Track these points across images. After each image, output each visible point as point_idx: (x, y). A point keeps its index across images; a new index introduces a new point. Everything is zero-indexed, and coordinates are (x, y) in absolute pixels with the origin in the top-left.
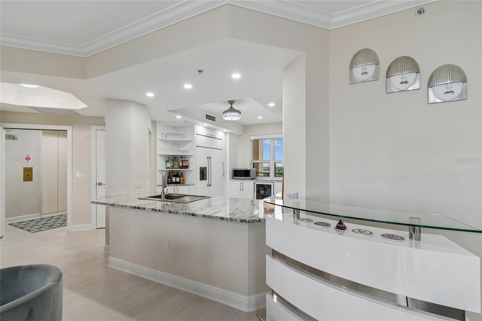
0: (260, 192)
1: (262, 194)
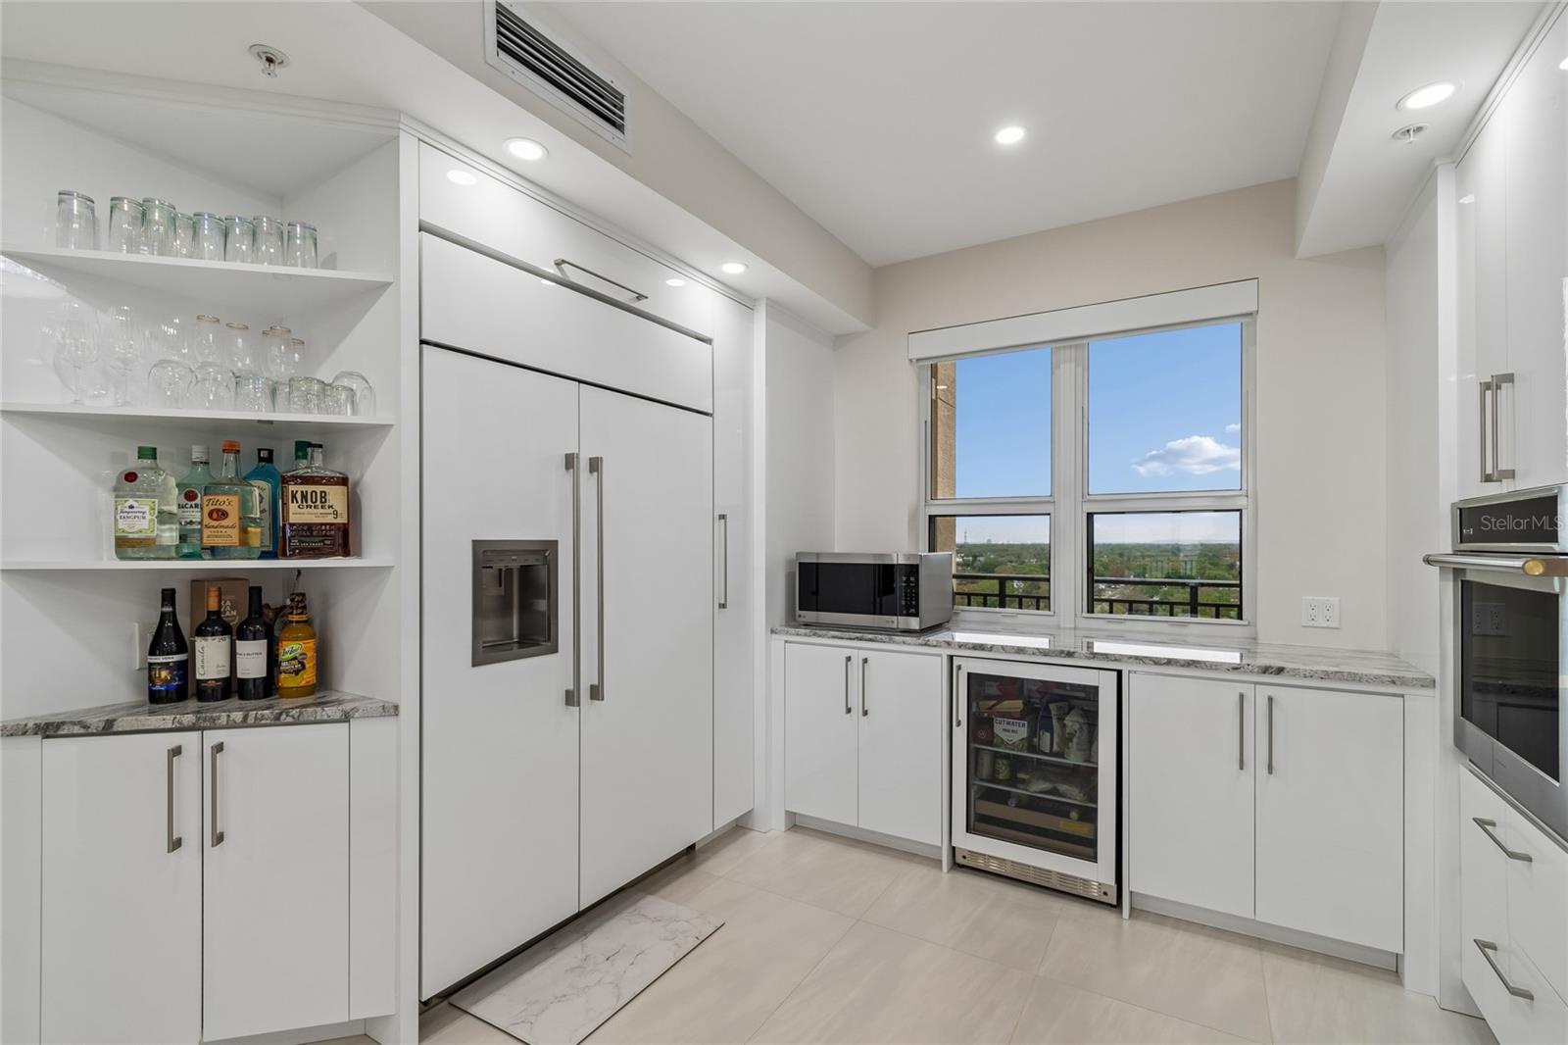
0: (998, 729)
1: (1014, 746)
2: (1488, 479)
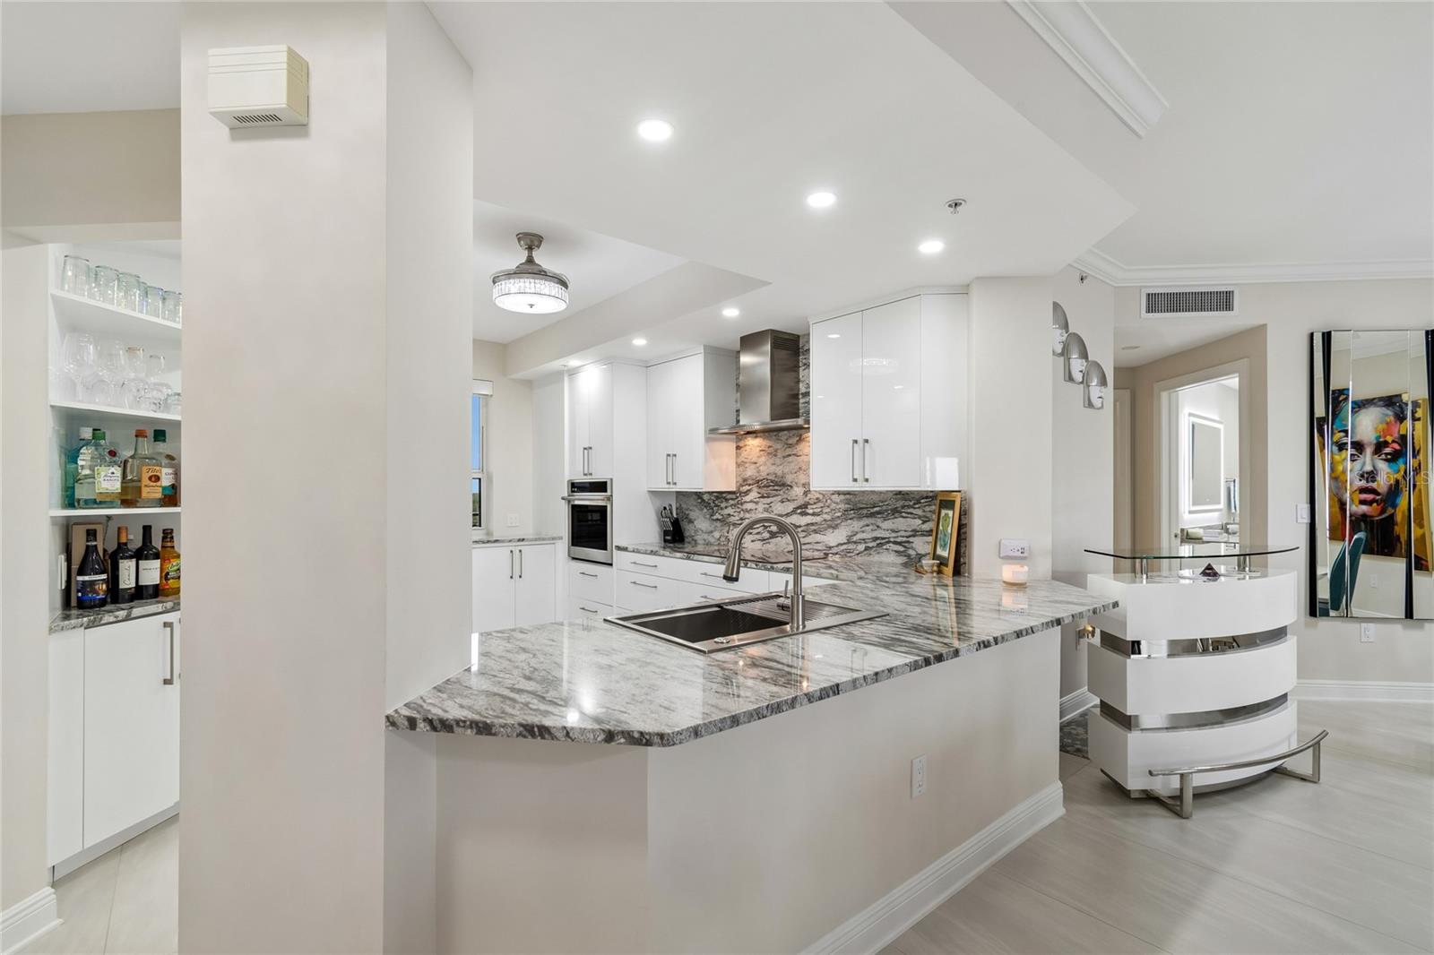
2: (585, 475)
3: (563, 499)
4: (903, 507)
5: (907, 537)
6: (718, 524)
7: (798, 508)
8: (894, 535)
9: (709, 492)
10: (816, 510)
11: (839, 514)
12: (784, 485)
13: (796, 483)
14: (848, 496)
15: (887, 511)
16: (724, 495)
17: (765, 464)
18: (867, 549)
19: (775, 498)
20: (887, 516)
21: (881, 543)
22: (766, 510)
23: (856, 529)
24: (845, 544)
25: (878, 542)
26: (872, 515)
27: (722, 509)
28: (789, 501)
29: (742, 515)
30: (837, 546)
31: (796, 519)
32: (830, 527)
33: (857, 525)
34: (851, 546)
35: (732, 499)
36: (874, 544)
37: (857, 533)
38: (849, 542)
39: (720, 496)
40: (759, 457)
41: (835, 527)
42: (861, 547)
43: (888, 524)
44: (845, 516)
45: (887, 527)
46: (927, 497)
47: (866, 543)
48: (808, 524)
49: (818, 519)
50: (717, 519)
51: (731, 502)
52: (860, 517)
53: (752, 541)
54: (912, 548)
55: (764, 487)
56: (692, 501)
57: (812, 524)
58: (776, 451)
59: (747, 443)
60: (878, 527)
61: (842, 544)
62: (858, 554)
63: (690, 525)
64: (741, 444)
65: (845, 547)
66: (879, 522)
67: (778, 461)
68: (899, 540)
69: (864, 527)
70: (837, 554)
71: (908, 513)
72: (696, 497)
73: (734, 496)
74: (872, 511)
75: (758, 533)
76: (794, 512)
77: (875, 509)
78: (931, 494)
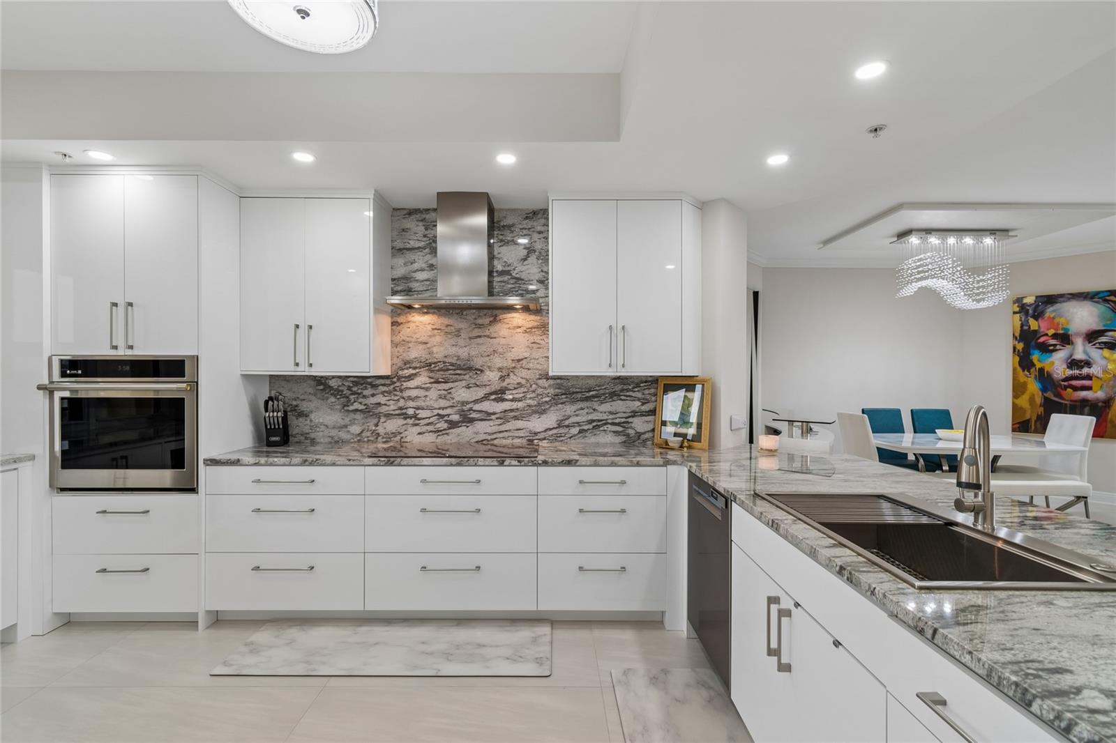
2: (114, 347)
3: (40, 388)
4: (622, 390)
5: (626, 418)
6: (358, 416)
7: (492, 394)
8: (611, 417)
9: (340, 377)
10: (516, 396)
11: (547, 399)
12: (470, 369)
13: (489, 367)
14: (558, 381)
15: (604, 394)
16: (369, 380)
17: (441, 344)
18: (580, 432)
19: (456, 384)
20: (605, 399)
21: (597, 425)
22: (440, 397)
23: (568, 413)
24: (556, 428)
25: (595, 424)
26: (587, 399)
27: (364, 397)
28: (478, 386)
29: (402, 403)
30: (546, 431)
31: (487, 406)
32: (535, 412)
33: (569, 409)
34: (562, 431)
35: (384, 385)
36: (590, 426)
37: (569, 417)
38: (559, 426)
39: (362, 382)
40: (430, 336)
41: (544, 412)
42: (575, 431)
43: (606, 407)
44: (555, 400)
45: (603, 410)
46: (646, 382)
47: (580, 426)
48: (506, 411)
49: (520, 405)
50: (357, 410)
51: (382, 389)
52: (574, 401)
53: (419, 434)
54: (631, 428)
55: (438, 371)
56: (308, 388)
57: (512, 410)
58: (459, 331)
59: (412, 319)
60: (594, 410)
61: (550, 429)
62: (570, 438)
63: (301, 419)
64: (400, 319)
65: (555, 431)
66: (596, 405)
67: (461, 342)
68: (617, 421)
69: (578, 410)
70: (544, 439)
71: (627, 396)
72: (313, 383)
73: (388, 382)
74: (587, 395)
75: (428, 424)
76: (486, 398)
77: (591, 393)
78: (650, 379)
